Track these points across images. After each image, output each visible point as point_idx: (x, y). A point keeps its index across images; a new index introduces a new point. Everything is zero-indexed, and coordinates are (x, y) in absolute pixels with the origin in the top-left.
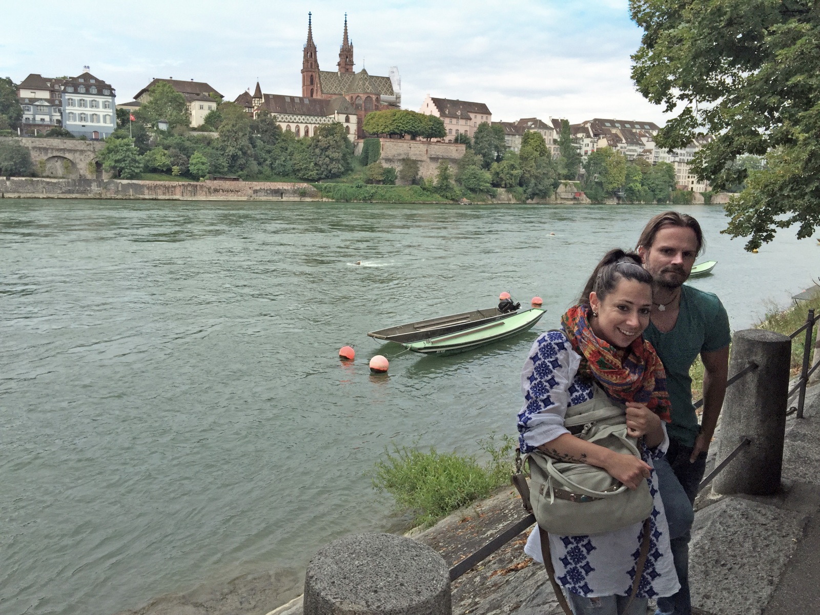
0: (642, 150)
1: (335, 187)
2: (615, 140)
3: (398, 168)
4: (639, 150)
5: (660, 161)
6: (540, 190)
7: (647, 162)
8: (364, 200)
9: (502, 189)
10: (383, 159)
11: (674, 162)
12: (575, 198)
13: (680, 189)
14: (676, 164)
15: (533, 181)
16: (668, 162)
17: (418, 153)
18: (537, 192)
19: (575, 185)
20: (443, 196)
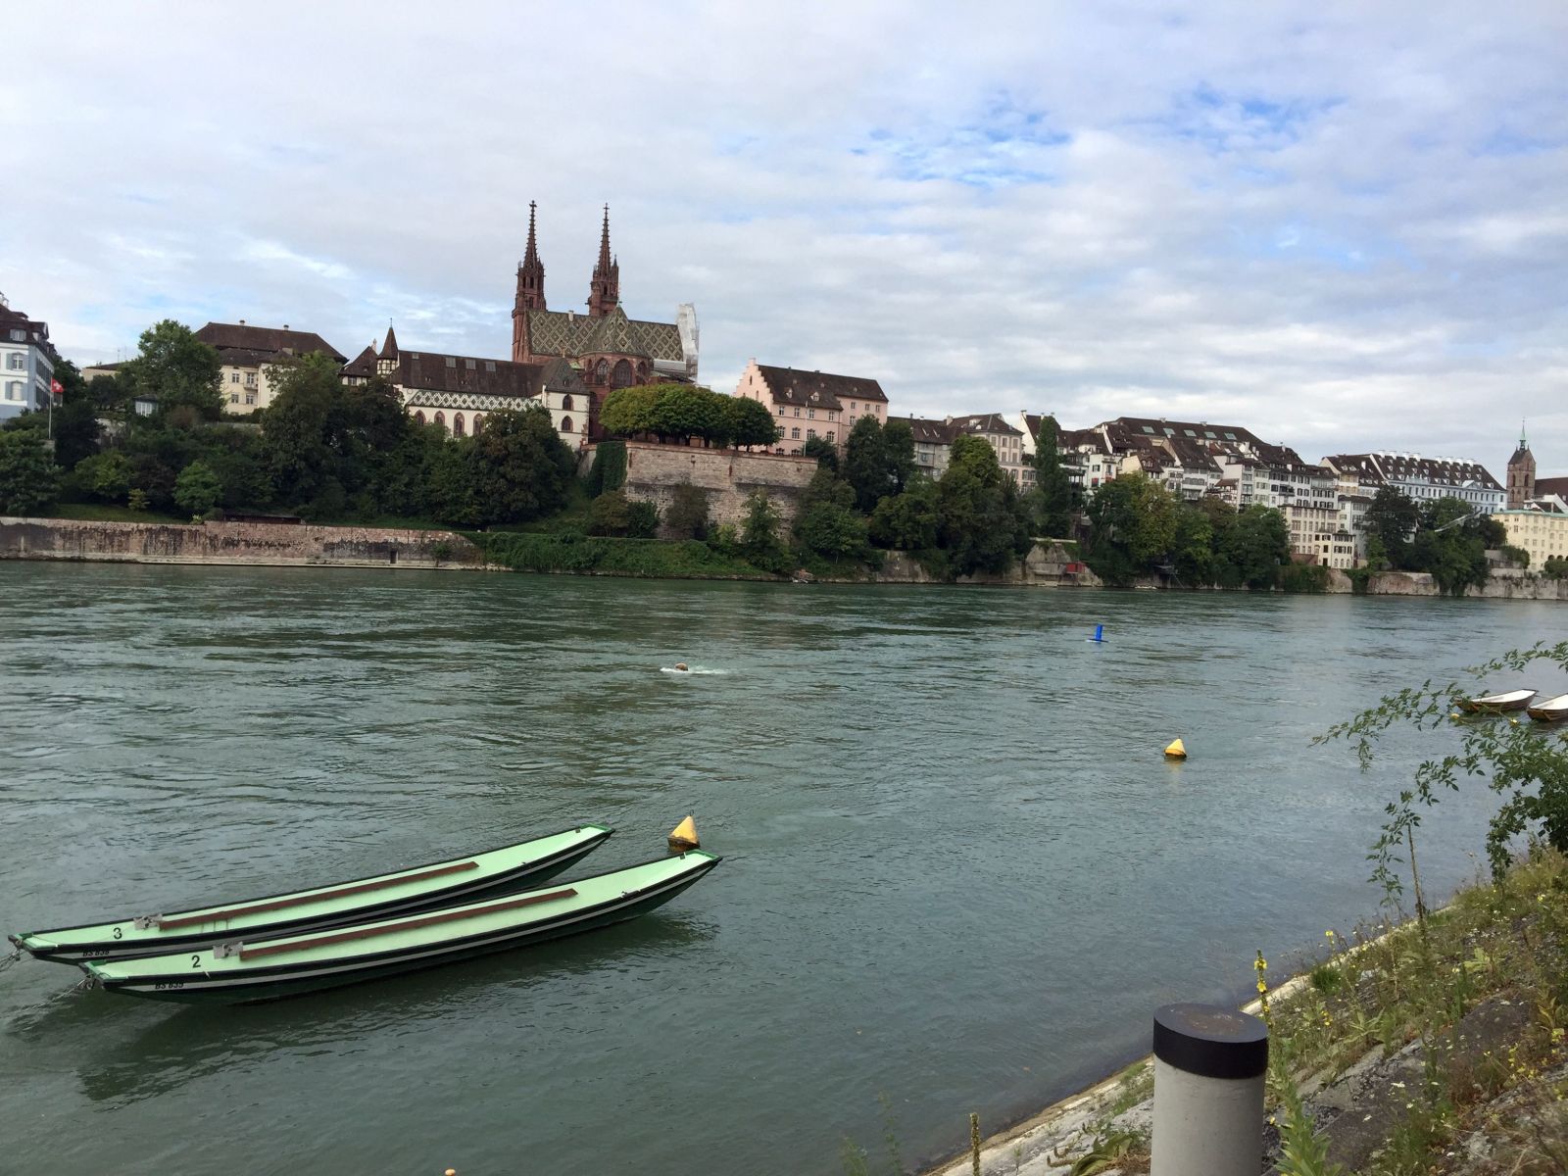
0: (1216, 481)
1: (513, 541)
2: (1157, 460)
3: (663, 504)
4: (1211, 481)
5: (1255, 502)
6: (986, 557)
7: (1227, 505)
8: (575, 569)
9: (896, 553)
10: (631, 484)
11: (1284, 506)
12: (1066, 576)
13: (1299, 564)
14: (1289, 510)
15: (968, 537)
16: (1271, 505)
17: (711, 473)
18: (980, 560)
19: (1067, 547)
20: (755, 564)
